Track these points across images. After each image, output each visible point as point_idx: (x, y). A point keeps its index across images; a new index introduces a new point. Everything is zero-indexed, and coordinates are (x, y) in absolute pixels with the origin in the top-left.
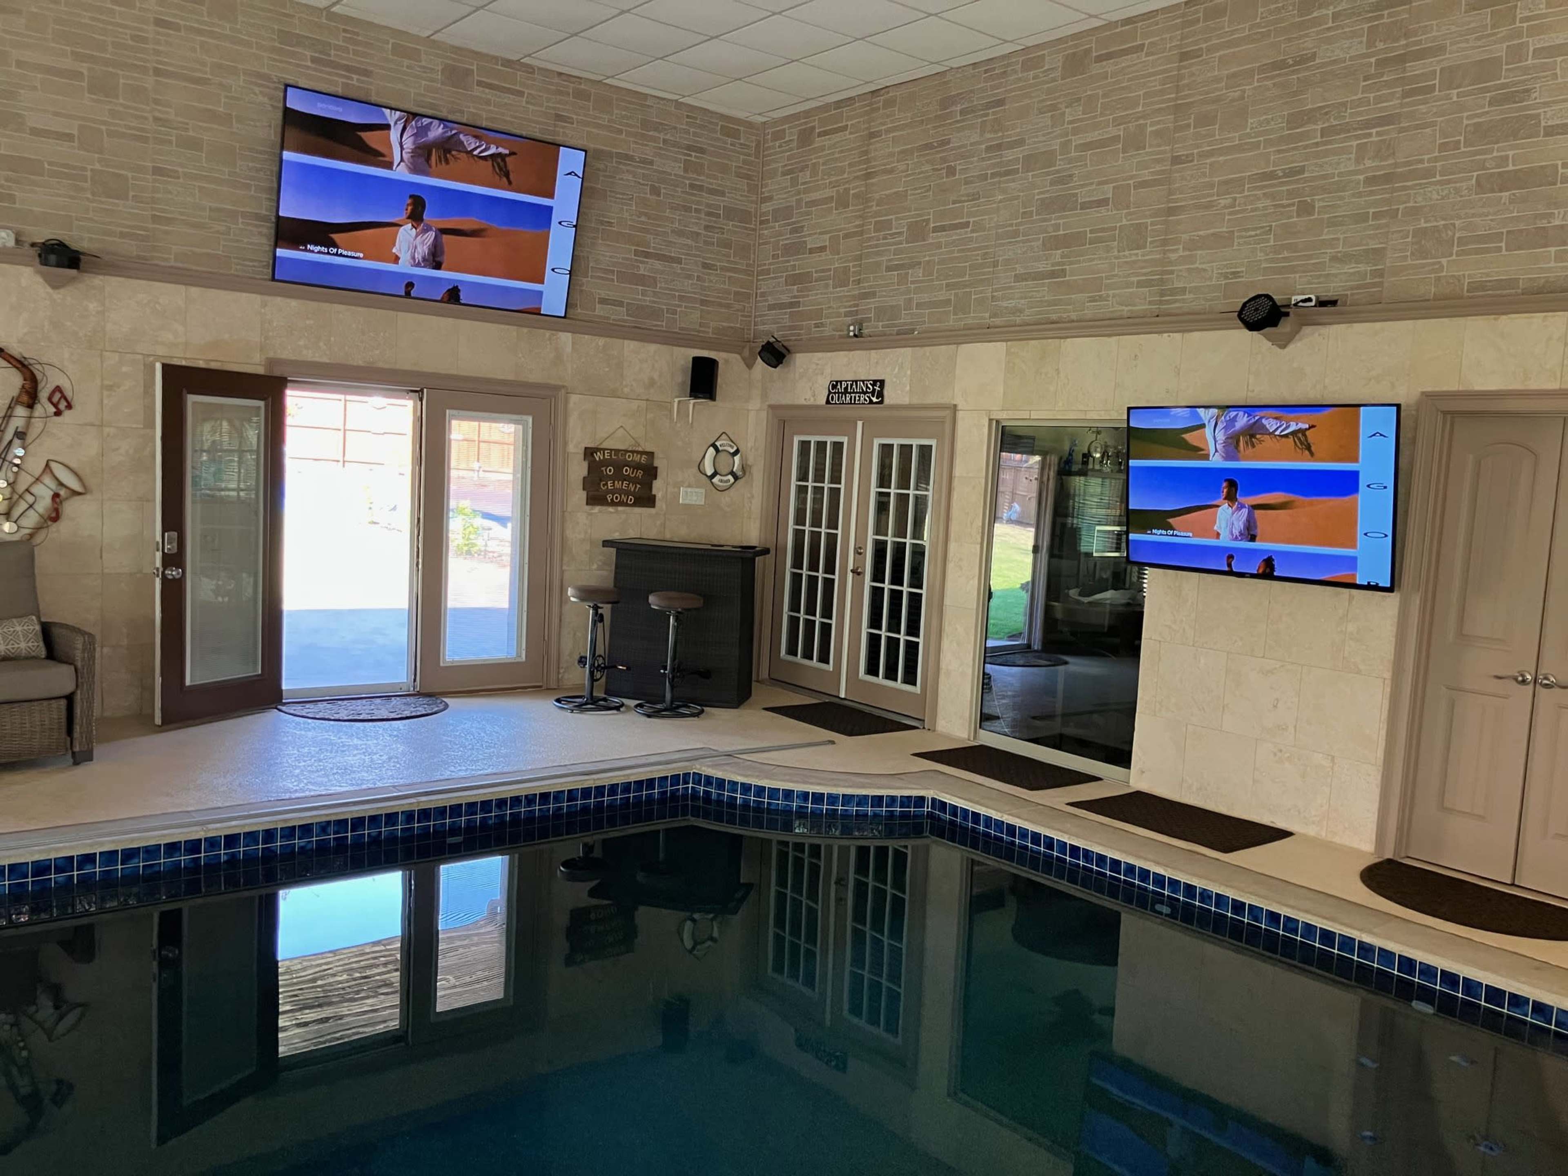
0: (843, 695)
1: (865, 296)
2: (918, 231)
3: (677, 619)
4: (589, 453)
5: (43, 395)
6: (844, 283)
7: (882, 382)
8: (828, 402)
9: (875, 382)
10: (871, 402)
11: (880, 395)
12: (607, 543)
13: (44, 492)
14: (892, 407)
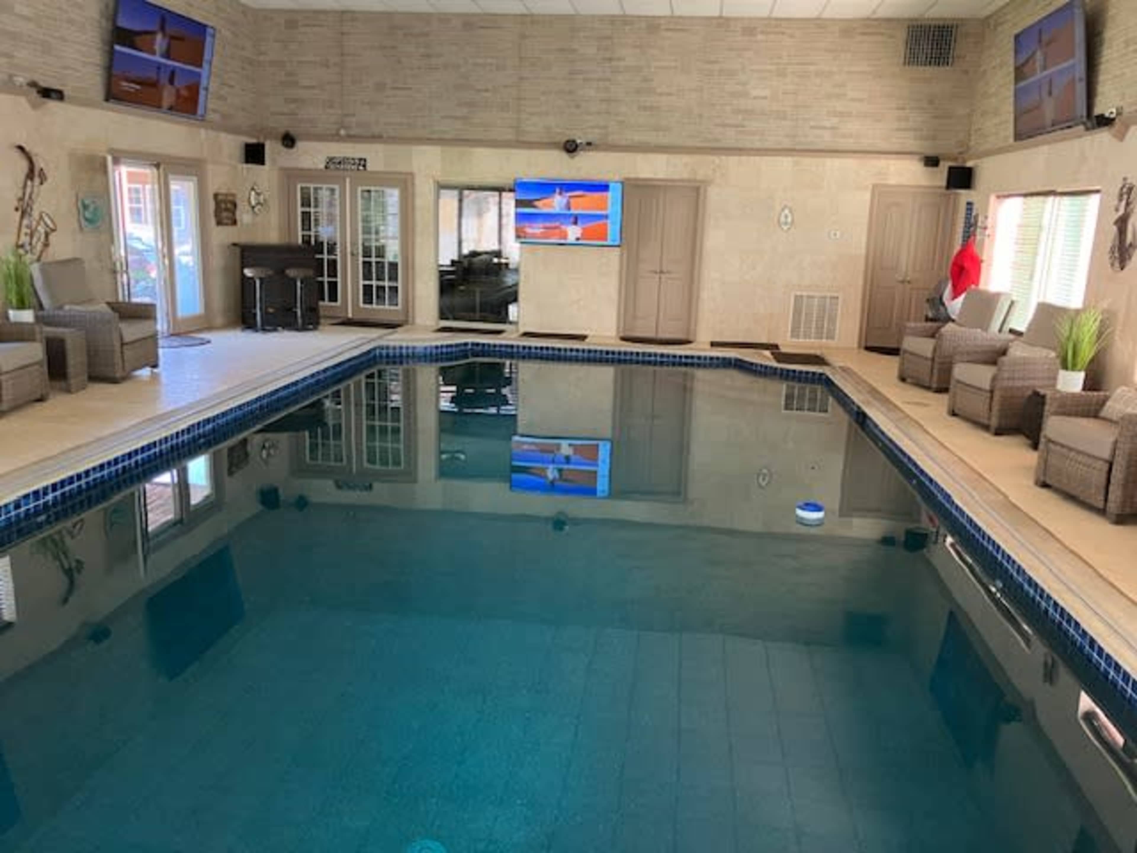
0: (350, 315)
1: (347, 115)
2: (380, 87)
3: (302, 283)
4: (216, 196)
5: (36, 173)
6: (331, 107)
7: (365, 160)
8: (326, 167)
9: (360, 159)
10: (358, 169)
11: (364, 166)
12: (235, 245)
13: (41, 229)
14: (372, 173)
